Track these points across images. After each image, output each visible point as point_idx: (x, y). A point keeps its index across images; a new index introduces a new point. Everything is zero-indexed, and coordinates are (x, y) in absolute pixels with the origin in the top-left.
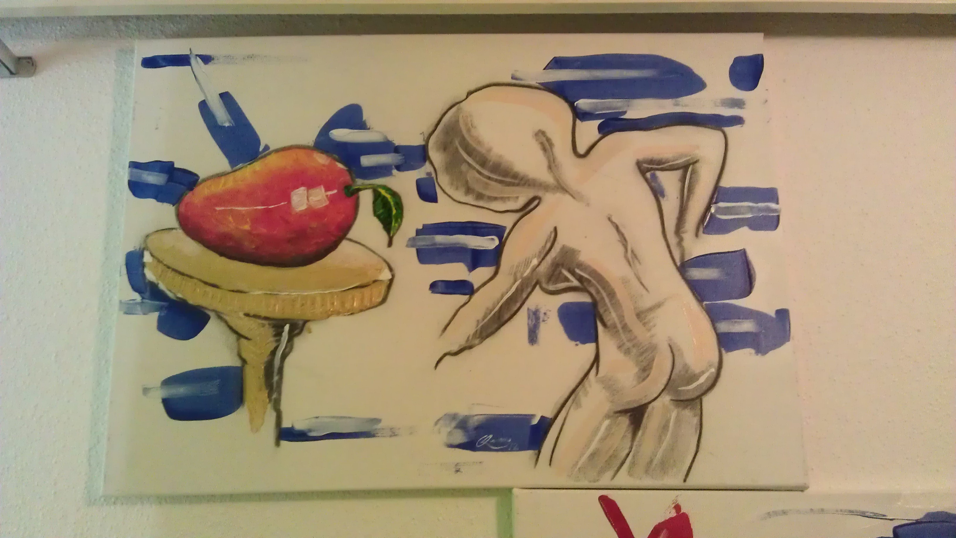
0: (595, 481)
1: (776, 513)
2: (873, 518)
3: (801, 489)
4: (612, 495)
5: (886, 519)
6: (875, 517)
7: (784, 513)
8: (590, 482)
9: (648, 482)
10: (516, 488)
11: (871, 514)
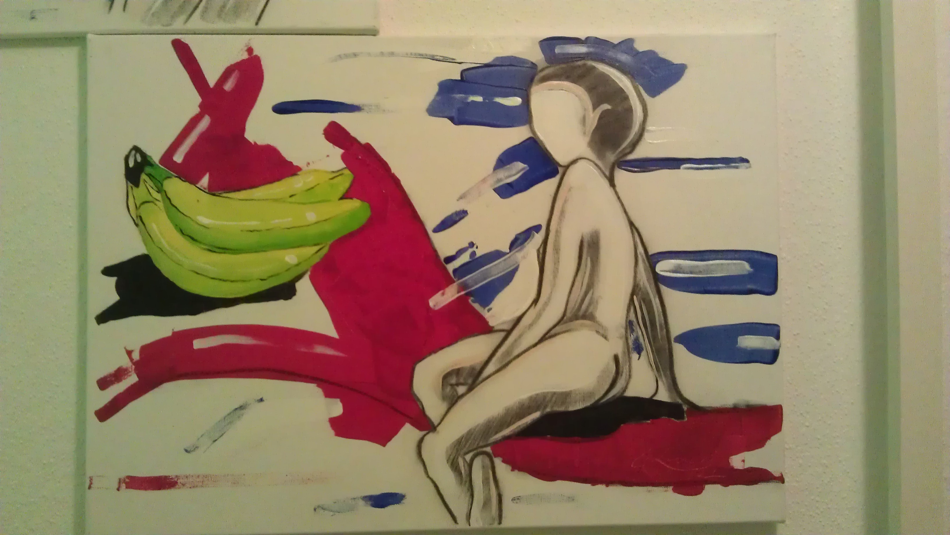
0: (167, 25)
1: (347, 56)
2: (442, 61)
3: (373, 32)
4: (185, 39)
5: (456, 62)
6: (444, 60)
7: (355, 55)
8: (164, 26)
9: (221, 25)
10: (91, 33)
11: (441, 58)
